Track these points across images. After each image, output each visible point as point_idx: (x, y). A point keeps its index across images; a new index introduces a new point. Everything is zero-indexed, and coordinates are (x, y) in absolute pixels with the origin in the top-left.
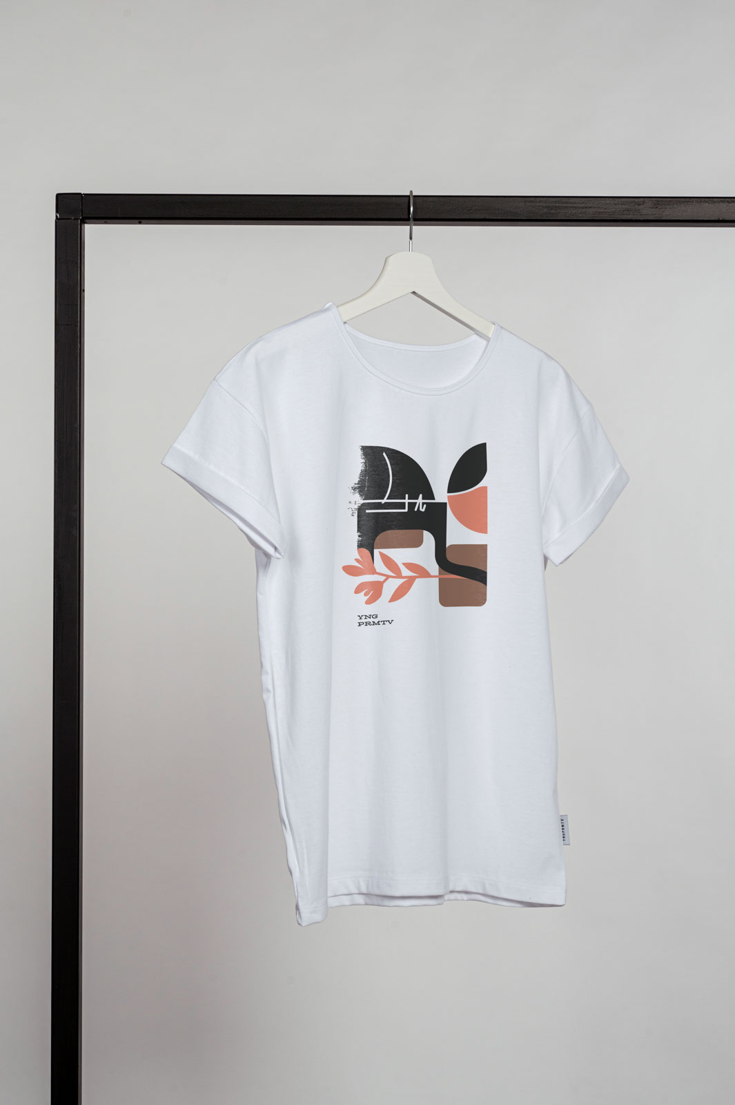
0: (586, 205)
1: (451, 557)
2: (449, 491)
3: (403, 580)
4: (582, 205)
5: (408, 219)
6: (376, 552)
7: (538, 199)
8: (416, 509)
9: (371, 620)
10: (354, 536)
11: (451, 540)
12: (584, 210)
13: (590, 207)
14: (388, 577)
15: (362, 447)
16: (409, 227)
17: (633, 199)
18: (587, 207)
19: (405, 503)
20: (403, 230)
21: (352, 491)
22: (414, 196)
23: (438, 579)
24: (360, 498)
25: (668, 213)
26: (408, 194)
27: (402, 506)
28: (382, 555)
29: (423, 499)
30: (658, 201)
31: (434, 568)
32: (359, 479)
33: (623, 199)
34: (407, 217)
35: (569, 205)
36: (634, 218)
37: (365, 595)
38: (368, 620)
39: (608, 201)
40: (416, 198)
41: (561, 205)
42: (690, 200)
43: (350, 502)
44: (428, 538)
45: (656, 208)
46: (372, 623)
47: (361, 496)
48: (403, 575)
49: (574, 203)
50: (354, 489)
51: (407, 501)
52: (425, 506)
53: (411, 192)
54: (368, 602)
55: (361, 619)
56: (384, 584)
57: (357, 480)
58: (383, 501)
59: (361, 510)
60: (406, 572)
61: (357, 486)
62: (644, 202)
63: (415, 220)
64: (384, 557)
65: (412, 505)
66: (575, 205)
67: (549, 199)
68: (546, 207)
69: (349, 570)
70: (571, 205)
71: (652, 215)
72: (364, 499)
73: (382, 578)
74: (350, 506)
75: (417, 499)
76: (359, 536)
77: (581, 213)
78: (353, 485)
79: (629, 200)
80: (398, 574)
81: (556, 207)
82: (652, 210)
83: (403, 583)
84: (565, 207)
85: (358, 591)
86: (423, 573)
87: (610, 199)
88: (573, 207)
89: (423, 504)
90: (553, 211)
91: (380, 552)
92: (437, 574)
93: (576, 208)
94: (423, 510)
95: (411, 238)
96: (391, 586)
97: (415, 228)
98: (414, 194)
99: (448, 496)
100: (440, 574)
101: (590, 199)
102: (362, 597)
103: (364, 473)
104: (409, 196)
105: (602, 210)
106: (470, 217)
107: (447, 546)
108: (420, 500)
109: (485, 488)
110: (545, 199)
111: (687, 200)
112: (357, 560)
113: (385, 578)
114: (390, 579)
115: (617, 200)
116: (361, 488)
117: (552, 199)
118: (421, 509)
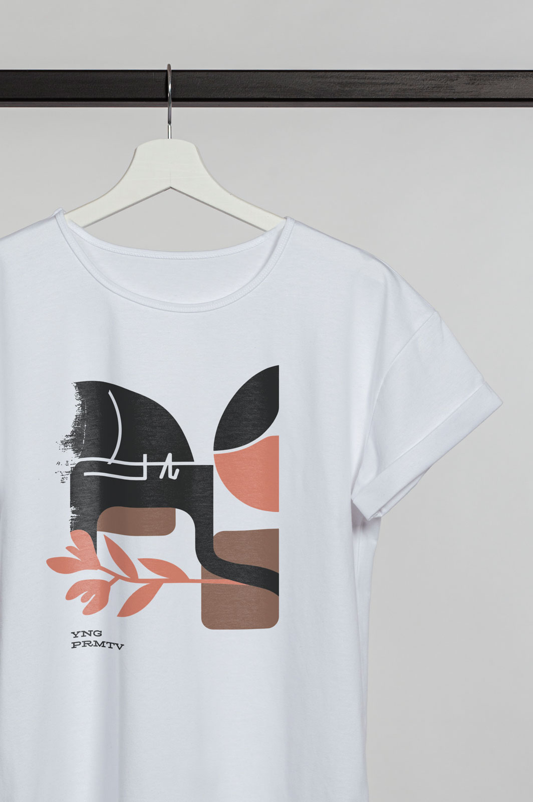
0: (388, 82)
1: (221, 552)
2: (217, 447)
3: (139, 586)
4: (383, 81)
5: (166, 99)
6: (100, 535)
7: (328, 73)
8: (162, 476)
9: (92, 638)
10: (67, 513)
11: (219, 525)
12: (385, 87)
13: (392, 84)
14: (117, 577)
15: (77, 383)
16: (167, 109)
17: (445, 74)
18: (388, 84)
19: (142, 467)
20: (158, 113)
21: (62, 447)
22: (173, 71)
23: (200, 585)
24: (74, 455)
25: (486, 91)
26: (165, 68)
27: (138, 471)
28: (109, 542)
29: (173, 460)
30: (475, 76)
31: (193, 567)
32: (72, 429)
33: (432, 74)
34: (164, 97)
35: (367, 81)
36: (446, 96)
37: (83, 600)
38: (87, 638)
39: (414, 76)
40: (174, 73)
41: (356, 80)
42: (514, 74)
43: (59, 463)
44: (184, 521)
45: (473, 84)
46: (94, 644)
47: (76, 452)
48: (140, 577)
49: (373, 78)
50: (65, 443)
51: (145, 464)
52: (177, 471)
53: (169, 66)
54: (87, 612)
55: (76, 637)
56: (112, 587)
57: (69, 429)
58: (111, 461)
59: (76, 473)
60: (144, 573)
61: (69, 438)
62: (458, 77)
63: (174, 100)
64: (111, 545)
65: (154, 472)
66: (374, 81)
67: (343, 73)
68: (339, 83)
69: (59, 565)
70: (368, 81)
71: (467, 92)
72: (80, 457)
73: (108, 578)
74: (59, 468)
75: (164, 461)
76: (73, 512)
77: (381, 91)
78: (63, 438)
79: (439, 74)
80: (133, 577)
81: (351, 83)
82: (468, 86)
83: (140, 589)
84: (361, 84)
85: (70, 595)
86: (175, 575)
87: (417, 73)
88: (371, 83)
89: (174, 468)
90: (347, 89)
91: (106, 538)
92: (200, 578)
93: (375, 84)
94: (175, 477)
95: (169, 122)
96: (124, 591)
97: (173, 109)
98: (172, 69)
99: (216, 456)
100: (203, 576)
101: (393, 73)
102: (78, 604)
103: (79, 420)
104: (166, 71)
105: (407, 87)
106: (247, 97)
107: (215, 533)
108: (169, 462)
109: (275, 440)
110: (337, 73)
111: (510, 74)
112: (69, 548)
113: (113, 577)
114: (120, 581)
115: (425, 75)
116: (76, 441)
117: (346, 74)
118: (170, 476)
